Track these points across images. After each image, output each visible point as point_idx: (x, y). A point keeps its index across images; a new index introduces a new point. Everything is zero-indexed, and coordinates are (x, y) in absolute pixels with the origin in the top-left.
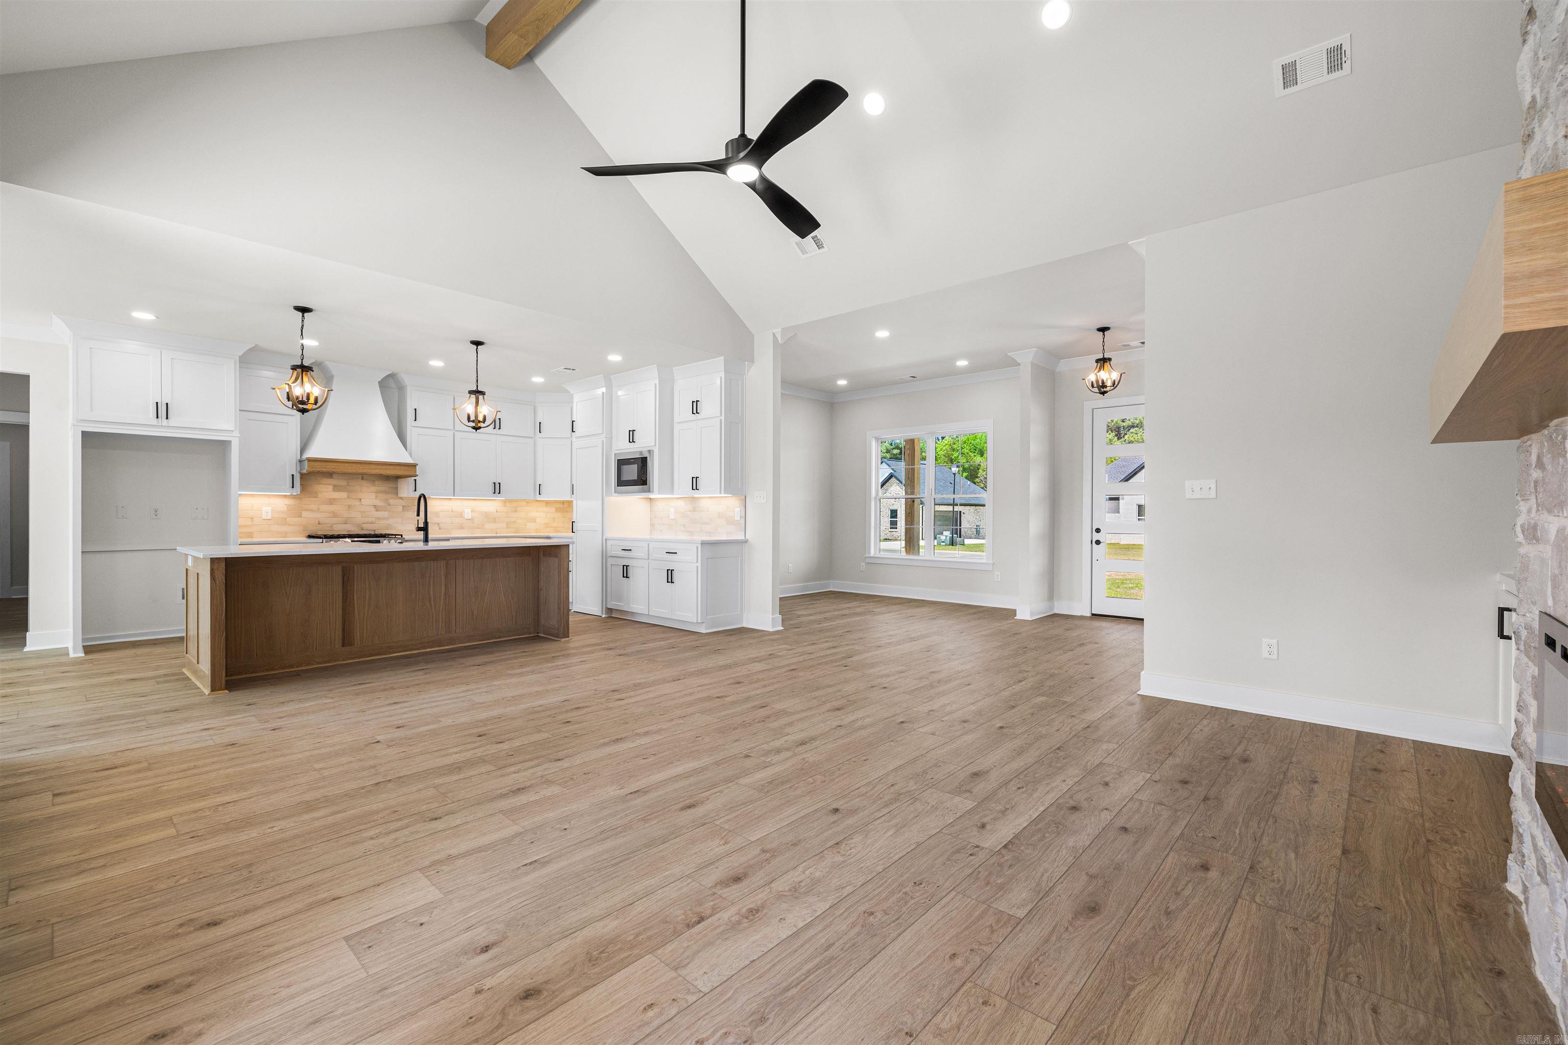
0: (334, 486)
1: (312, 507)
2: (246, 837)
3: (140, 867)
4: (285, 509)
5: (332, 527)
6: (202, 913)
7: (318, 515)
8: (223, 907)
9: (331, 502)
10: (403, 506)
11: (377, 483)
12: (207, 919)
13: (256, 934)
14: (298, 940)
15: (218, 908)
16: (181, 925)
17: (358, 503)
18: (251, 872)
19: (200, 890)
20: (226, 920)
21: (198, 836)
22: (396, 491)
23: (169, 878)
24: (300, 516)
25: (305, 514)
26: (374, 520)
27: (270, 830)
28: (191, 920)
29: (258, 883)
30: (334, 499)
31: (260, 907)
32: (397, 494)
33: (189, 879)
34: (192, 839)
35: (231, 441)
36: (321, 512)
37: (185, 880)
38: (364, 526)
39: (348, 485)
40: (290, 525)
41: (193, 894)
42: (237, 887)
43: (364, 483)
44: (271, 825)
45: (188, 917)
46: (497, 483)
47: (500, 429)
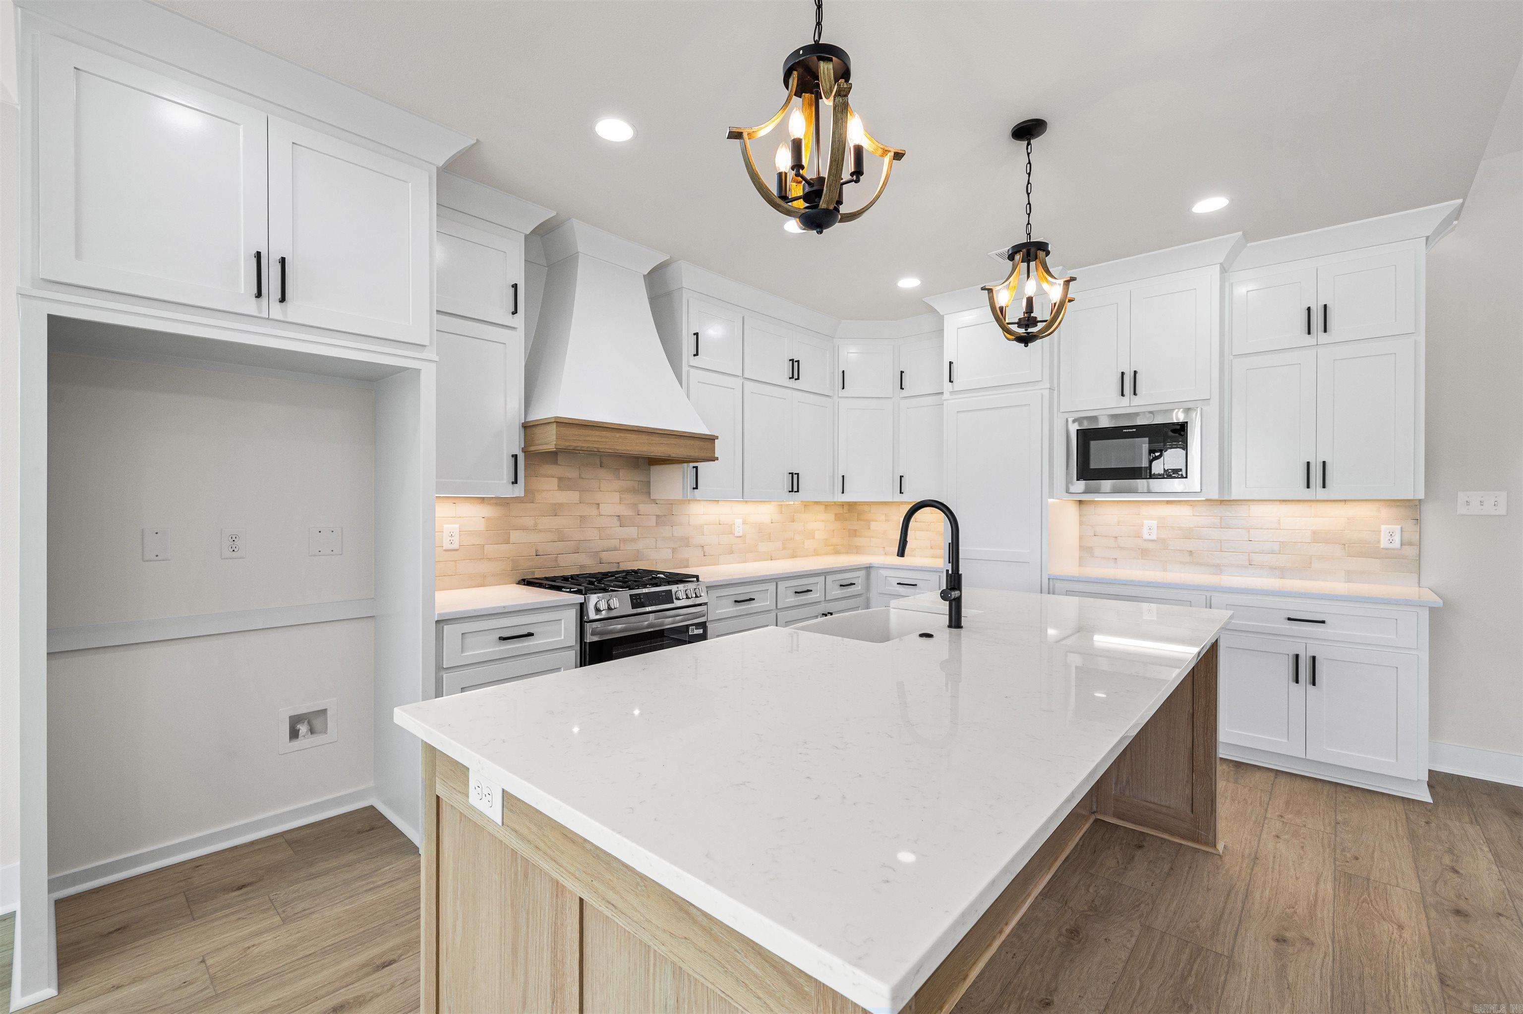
0: (560, 479)
1: (529, 522)
4: (481, 526)
5: (556, 560)
7: (534, 538)
9: (556, 510)
10: (658, 516)
11: (622, 473)
17: (594, 512)
22: (646, 489)
24: (507, 542)
25: (515, 536)
26: (615, 543)
30: (561, 505)
32: (649, 493)
35: (418, 371)
36: (540, 531)
38: (604, 555)
39: (580, 477)
40: (489, 559)
43: (604, 474)
46: (795, 474)
47: (798, 379)
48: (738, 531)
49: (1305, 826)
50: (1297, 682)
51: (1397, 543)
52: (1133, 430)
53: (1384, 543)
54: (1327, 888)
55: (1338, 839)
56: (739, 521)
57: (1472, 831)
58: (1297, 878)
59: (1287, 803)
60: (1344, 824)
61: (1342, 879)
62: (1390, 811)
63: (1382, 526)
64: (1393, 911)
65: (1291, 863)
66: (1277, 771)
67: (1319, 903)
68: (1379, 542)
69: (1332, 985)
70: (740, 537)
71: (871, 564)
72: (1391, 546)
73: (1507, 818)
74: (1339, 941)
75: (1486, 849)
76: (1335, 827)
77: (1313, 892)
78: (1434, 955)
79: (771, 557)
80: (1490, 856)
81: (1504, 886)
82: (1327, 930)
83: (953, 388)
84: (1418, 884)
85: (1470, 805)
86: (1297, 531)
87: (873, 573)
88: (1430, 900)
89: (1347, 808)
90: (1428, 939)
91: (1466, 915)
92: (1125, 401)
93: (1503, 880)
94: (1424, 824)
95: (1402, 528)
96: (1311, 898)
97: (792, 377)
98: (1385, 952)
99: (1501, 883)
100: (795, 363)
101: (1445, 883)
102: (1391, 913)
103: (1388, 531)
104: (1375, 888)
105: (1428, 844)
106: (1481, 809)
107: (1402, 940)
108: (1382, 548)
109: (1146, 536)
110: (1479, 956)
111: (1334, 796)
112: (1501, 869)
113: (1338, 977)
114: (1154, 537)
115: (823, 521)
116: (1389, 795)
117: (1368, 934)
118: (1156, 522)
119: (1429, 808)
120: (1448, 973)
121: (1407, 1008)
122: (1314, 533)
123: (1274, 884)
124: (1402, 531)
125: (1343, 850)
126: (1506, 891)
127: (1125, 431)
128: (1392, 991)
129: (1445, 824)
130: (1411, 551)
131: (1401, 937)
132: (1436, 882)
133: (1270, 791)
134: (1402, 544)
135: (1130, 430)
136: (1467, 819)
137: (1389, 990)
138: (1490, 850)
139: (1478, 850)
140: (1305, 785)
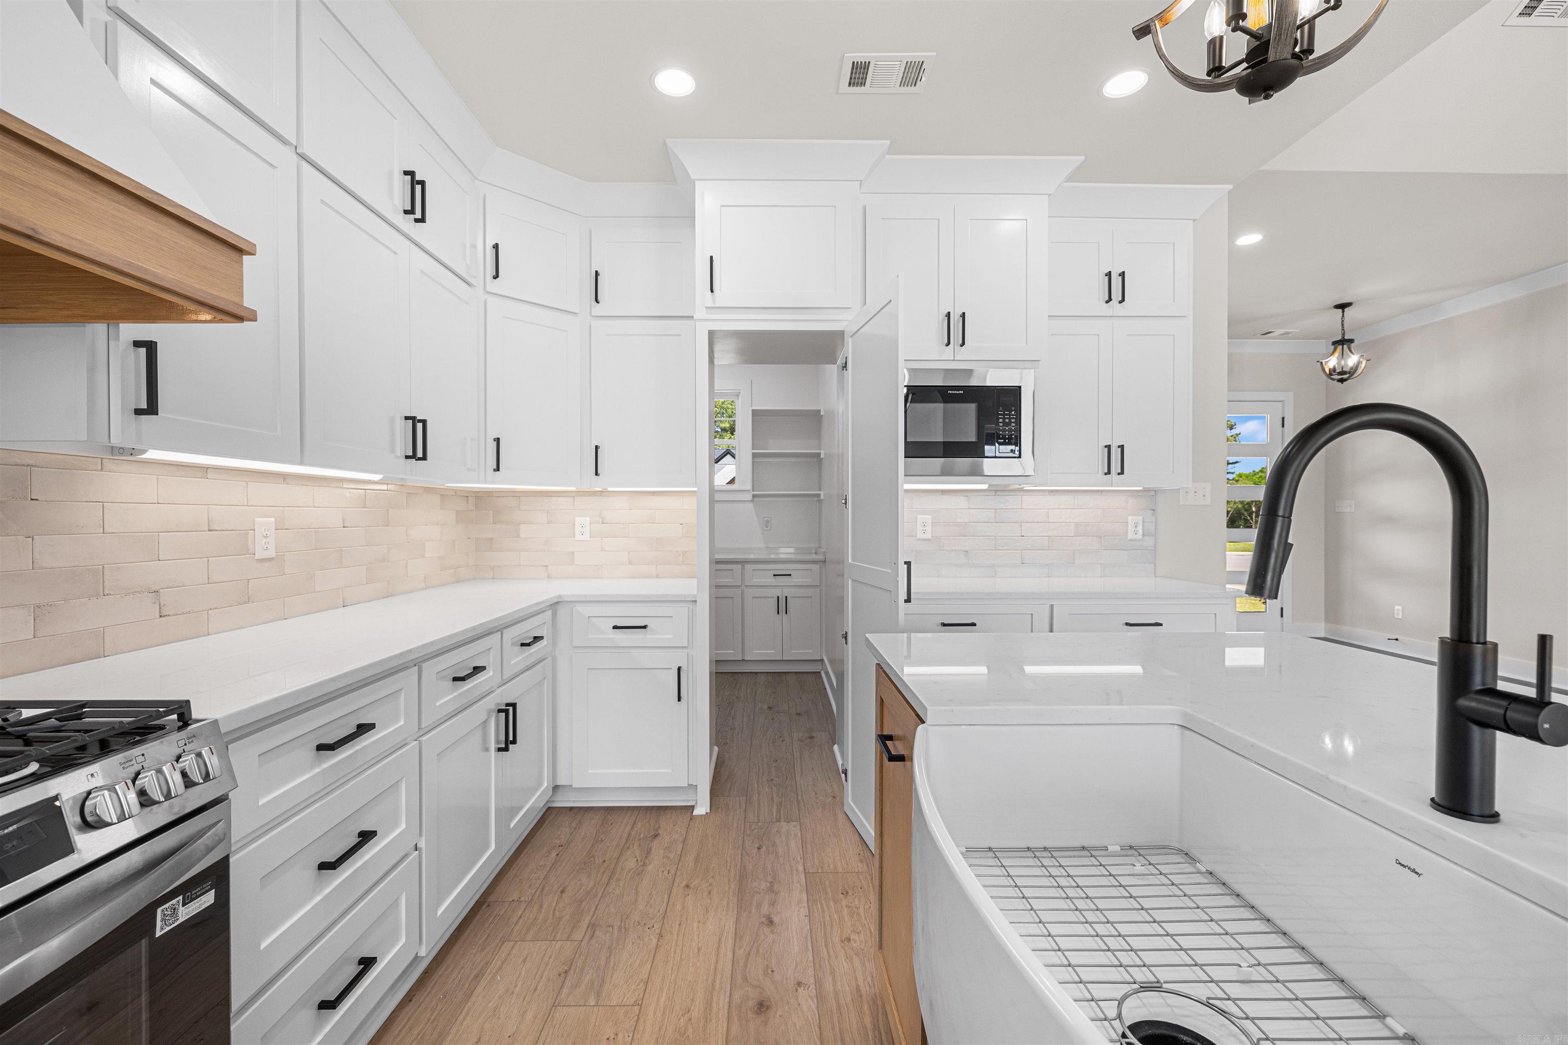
46: (420, 421)
47: (422, 220)
48: (265, 546)
52: (960, 392)
56: (263, 524)
70: (270, 559)
71: (560, 596)
79: (344, 599)
83: (714, 301)
86: (1063, 524)
87: (562, 612)
92: (948, 352)
97: (411, 211)
100: (415, 182)
103: (1134, 523)
108: (1130, 540)
109: (920, 535)
114: (928, 535)
115: (438, 524)
118: (930, 516)
122: (1077, 525)
127: (951, 392)
130: (1149, 541)
134: (1144, 535)
135: (956, 392)
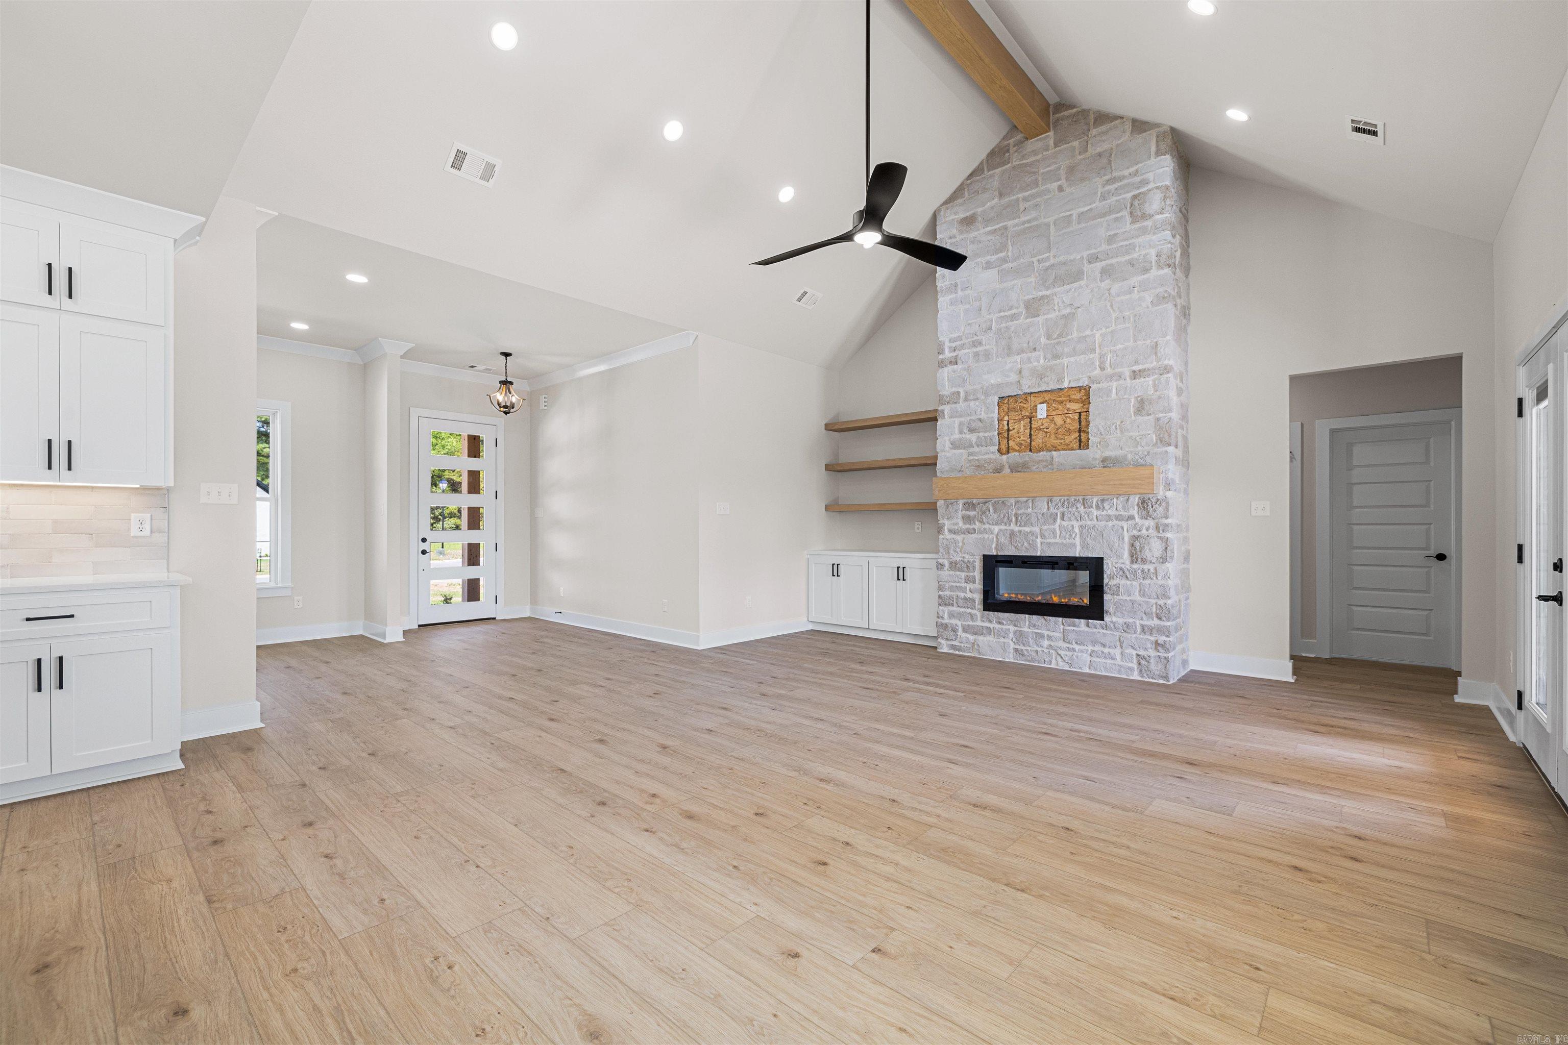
2: (1209, 925)
3: (1332, 965)
6: (1299, 880)
8: (1283, 875)
12: (1300, 874)
13: (1276, 847)
14: (1256, 830)
15: (1287, 876)
16: (1320, 882)
18: (1240, 886)
19: (1291, 899)
20: (1287, 865)
21: (1251, 965)
23: (1309, 930)
27: (1181, 916)
28: (1310, 880)
29: (1245, 874)
31: (1258, 858)
33: (1293, 916)
34: (1259, 966)
37: (1296, 917)
41: (1297, 899)
42: (1261, 882)
44: (1175, 921)
45: (1312, 884)
49: (56, 844)
50: (39, 690)
51: (147, 532)
53: (134, 532)
54: (92, 888)
55: (97, 839)
57: (218, 776)
58: (54, 898)
59: (31, 831)
60: (101, 821)
61: (106, 872)
62: (147, 790)
63: (132, 514)
64: (161, 872)
65: (44, 888)
66: (12, 804)
67: (84, 906)
68: (129, 530)
69: (109, 971)
72: (141, 534)
73: (243, 756)
74: (111, 928)
75: (230, 784)
76: (92, 829)
77: (75, 900)
78: (200, 885)
80: (234, 788)
81: (246, 805)
82: (96, 926)
84: (180, 838)
85: (215, 757)
88: (192, 845)
89: (104, 806)
90: (194, 876)
91: (222, 841)
93: (245, 802)
94: (179, 788)
95: (151, 516)
96: (74, 907)
98: (158, 910)
99: (244, 804)
101: (203, 825)
102: (158, 874)
104: (141, 862)
105: (185, 802)
106: (223, 757)
107: (172, 890)
110: (234, 865)
111: (87, 800)
112: (243, 794)
113: (113, 961)
116: (145, 777)
117: (139, 904)
119: (182, 773)
120: (213, 892)
121: (183, 941)
123: (24, 921)
124: (151, 520)
125: (105, 845)
126: (248, 808)
128: (168, 936)
129: (197, 780)
131: (170, 888)
132: (195, 829)
133: (6, 828)
136: (214, 768)
137: (166, 938)
138: (234, 784)
139: (225, 788)
140: (51, 804)
